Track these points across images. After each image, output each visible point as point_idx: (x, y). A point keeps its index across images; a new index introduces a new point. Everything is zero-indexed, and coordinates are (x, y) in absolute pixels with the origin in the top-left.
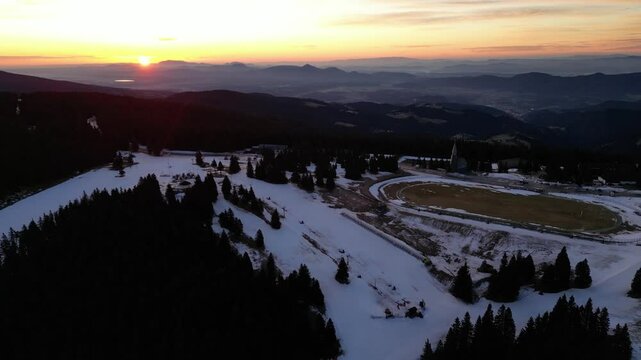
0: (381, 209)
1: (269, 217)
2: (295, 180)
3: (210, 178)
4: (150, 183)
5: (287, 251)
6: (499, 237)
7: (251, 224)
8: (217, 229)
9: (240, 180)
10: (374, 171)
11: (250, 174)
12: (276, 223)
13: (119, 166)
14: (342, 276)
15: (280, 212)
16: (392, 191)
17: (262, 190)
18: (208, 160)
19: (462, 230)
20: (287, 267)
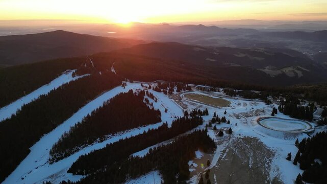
0: (180, 99)
1: (155, 99)
2: (164, 91)
3: (144, 90)
4: (131, 91)
5: (156, 106)
6: (200, 107)
7: (151, 101)
8: (144, 101)
9: (151, 91)
10: (184, 90)
11: (153, 90)
12: (156, 101)
13: (124, 85)
14: (166, 111)
15: (158, 99)
16: (185, 96)
17: (155, 94)
18: (144, 85)
19: (194, 104)
20: (156, 109)
